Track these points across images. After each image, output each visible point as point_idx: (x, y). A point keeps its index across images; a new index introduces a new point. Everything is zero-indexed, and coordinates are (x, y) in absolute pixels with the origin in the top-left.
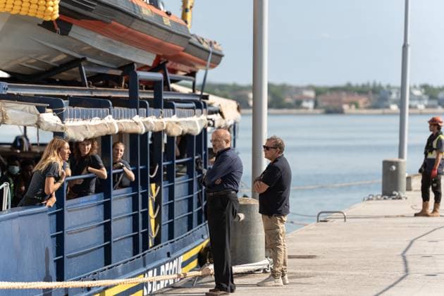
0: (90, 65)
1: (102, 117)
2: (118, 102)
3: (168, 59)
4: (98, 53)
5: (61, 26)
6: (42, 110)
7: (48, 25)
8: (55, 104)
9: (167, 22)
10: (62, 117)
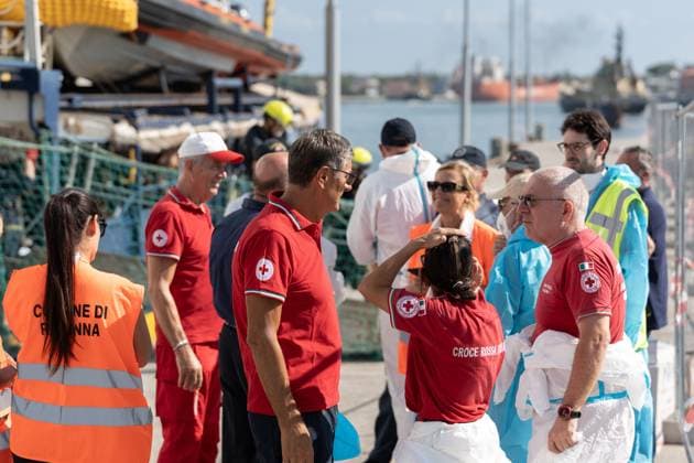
0: (170, 73)
1: (179, 125)
2: (195, 109)
3: (247, 64)
4: (178, 62)
5: (140, 36)
6: (116, 121)
7: (126, 36)
8: (129, 115)
9: (245, 30)
10: (137, 128)
